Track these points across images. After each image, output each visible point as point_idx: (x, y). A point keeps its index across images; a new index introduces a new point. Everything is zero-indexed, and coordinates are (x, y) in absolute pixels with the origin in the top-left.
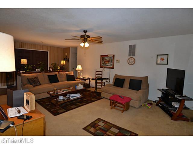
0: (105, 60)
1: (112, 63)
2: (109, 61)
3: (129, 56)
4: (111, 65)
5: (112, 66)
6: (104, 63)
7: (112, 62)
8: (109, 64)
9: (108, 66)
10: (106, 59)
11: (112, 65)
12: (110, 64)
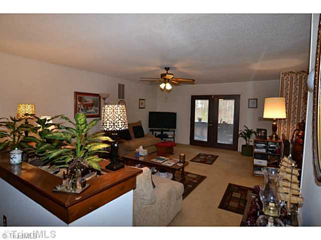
0: (84, 103)
1: (98, 109)
2: (92, 105)
3: (119, 98)
4: (96, 111)
5: (98, 114)
6: (83, 108)
7: (97, 106)
8: (92, 110)
9: (91, 113)
10: (88, 100)
11: (98, 112)
12: (95, 109)
